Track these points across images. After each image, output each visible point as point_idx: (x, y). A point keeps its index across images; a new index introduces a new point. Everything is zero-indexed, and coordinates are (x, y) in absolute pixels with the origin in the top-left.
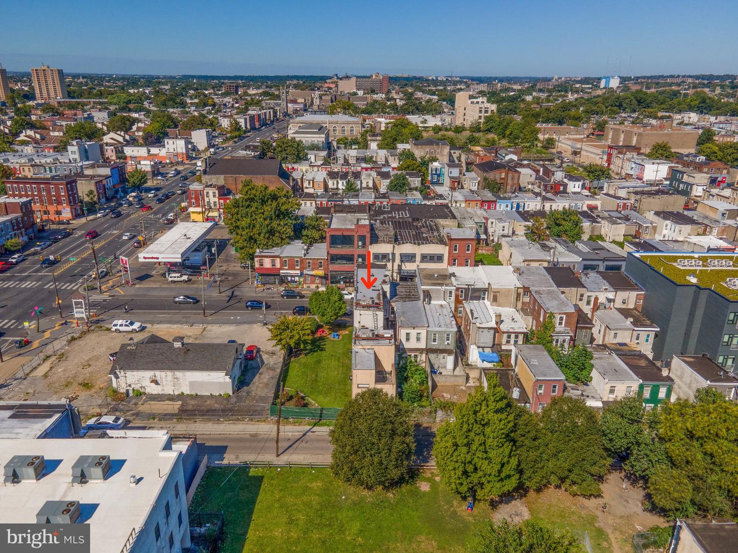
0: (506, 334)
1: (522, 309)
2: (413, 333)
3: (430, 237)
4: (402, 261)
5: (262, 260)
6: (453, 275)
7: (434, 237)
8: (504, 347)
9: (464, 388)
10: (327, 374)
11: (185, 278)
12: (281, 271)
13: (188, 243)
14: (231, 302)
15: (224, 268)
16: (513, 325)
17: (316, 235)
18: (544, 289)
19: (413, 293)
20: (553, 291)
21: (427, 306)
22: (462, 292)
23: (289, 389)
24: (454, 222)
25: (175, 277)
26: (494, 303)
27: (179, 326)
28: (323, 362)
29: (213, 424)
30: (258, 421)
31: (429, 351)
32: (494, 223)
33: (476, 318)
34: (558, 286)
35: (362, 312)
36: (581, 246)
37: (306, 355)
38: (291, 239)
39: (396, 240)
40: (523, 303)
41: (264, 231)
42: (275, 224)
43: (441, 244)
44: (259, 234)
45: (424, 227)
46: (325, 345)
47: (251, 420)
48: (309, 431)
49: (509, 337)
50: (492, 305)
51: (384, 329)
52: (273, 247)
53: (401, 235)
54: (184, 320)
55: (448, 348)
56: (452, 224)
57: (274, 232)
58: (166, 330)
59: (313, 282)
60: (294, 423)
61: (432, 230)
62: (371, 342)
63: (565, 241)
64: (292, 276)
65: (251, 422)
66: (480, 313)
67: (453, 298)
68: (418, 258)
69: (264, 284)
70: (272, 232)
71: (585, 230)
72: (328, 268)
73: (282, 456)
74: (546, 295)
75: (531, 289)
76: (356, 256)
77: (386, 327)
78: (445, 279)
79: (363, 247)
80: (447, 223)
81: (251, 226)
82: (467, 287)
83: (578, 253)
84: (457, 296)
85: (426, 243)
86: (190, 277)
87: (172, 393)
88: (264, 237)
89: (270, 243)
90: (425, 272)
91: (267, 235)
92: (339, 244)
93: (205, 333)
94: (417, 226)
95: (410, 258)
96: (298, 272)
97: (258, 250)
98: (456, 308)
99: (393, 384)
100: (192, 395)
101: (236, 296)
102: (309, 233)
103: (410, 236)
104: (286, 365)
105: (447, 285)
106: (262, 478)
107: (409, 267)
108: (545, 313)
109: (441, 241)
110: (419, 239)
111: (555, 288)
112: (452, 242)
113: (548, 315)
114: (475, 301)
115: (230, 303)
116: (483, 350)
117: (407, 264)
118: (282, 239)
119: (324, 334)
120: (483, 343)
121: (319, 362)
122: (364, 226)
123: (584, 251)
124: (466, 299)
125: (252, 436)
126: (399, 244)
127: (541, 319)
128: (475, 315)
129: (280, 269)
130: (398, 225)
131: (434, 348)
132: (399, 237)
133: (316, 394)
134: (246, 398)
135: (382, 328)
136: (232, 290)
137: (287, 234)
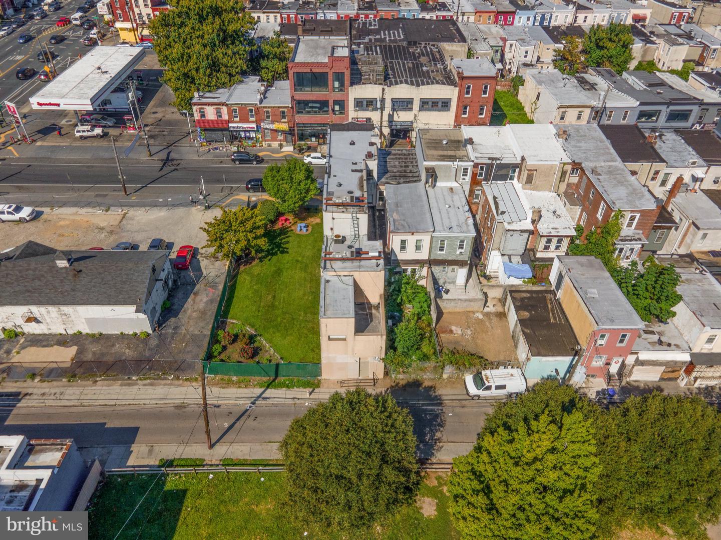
0: (546, 238)
1: (566, 194)
2: (411, 240)
3: (433, 71)
4: (394, 110)
5: (203, 109)
6: (470, 141)
7: (437, 71)
8: (539, 255)
9: (480, 316)
10: (289, 294)
11: (98, 131)
12: (231, 125)
13: (105, 80)
14: (167, 169)
15: (159, 116)
16: (557, 223)
17: (279, 67)
18: (603, 164)
19: (410, 167)
20: (617, 169)
21: (430, 190)
22: (482, 169)
23: (234, 324)
24: (462, 46)
25: (84, 131)
26: (528, 186)
27: (90, 210)
28: (285, 274)
29: (121, 385)
30: (186, 380)
31: (431, 262)
32: (514, 46)
33: (503, 213)
34: (624, 160)
35: (335, 215)
36: (632, 80)
37: (261, 260)
38: (244, 73)
39: (387, 79)
40: (569, 185)
41: (204, 65)
42: (219, 53)
43: (449, 85)
44: (197, 70)
45: (423, 55)
46: (288, 242)
47: (178, 378)
48: (259, 397)
49: (549, 241)
50: (523, 188)
51: (369, 239)
52: (218, 88)
53: (392, 69)
54: (99, 200)
55: (461, 258)
56: (460, 49)
57: (218, 66)
58: (72, 217)
59: (274, 139)
60: (238, 384)
61: (434, 60)
62: (348, 264)
63: (609, 72)
64: (245, 131)
65: (176, 382)
66: (509, 204)
67: (468, 178)
68: (416, 105)
69: (209, 142)
70: (215, 66)
71: (634, 55)
72: (294, 121)
73: (217, 447)
74: (607, 177)
75: (583, 165)
76: (331, 103)
77: (372, 236)
78: (458, 148)
79: (341, 90)
80: (454, 48)
81: (184, 58)
82: (490, 161)
83: (630, 91)
84: (474, 175)
85: (428, 83)
86: (106, 130)
87: (64, 332)
88: (204, 74)
89: (214, 83)
90: (428, 136)
91: (208, 71)
92: (307, 86)
93: (124, 222)
94: (413, 53)
95: (404, 104)
96: (254, 125)
97: (196, 95)
98: (471, 192)
99: (382, 335)
100: (93, 335)
101: (173, 160)
102: (270, 65)
103: (405, 70)
104: (232, 277)
105: (461, 159)
106: (185, 492)
107: (403, 117)
108: (609, 209)
109: (448, 80)
110: (418, 77)
111: (618, 163)
112: (465, 81)
113: (613, 214)
114: (499, 182)
115: (163, 173)
116: (510, 259)
117: (401, 113)
118: (230, 75)
119: (287, 224)
120: (510, 250)
121: (278, 272)
122: (341, 59)
123: (637, 88)
124: (487, 179)
125: (178, 407)
126: (391, 84)
127: (599, 216)
128: (501, 209)
129: (229, 122)
130: (390, 52)
131: (440, 258)
132: (390, 72)
133: (271, 330)
134: (172, 337)
135: (366, 238)
136: (167, 151)
137: (237, 68)
